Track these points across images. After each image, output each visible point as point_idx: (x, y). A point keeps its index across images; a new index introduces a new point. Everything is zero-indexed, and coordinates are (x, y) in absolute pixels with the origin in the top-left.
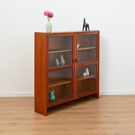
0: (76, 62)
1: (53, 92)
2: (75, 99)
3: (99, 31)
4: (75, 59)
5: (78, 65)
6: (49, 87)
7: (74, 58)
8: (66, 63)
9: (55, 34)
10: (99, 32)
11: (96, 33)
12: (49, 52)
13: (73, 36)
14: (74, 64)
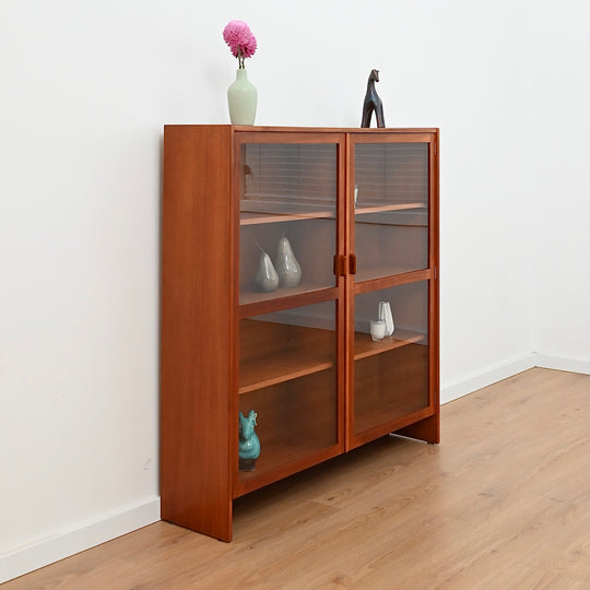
0: (352, 272)
1: (253, 416)
2: (347, 450)
3: (437, 129)
4: (347, 257)
5: (357, 287)
6: (243, 390)
7: (341, 252)
8: (305, 278)
9: (267, 131)
10: (436, 134)
11: (428, 139)
12: (243, 222)
13: (338, 145)
14: (341, 279)
